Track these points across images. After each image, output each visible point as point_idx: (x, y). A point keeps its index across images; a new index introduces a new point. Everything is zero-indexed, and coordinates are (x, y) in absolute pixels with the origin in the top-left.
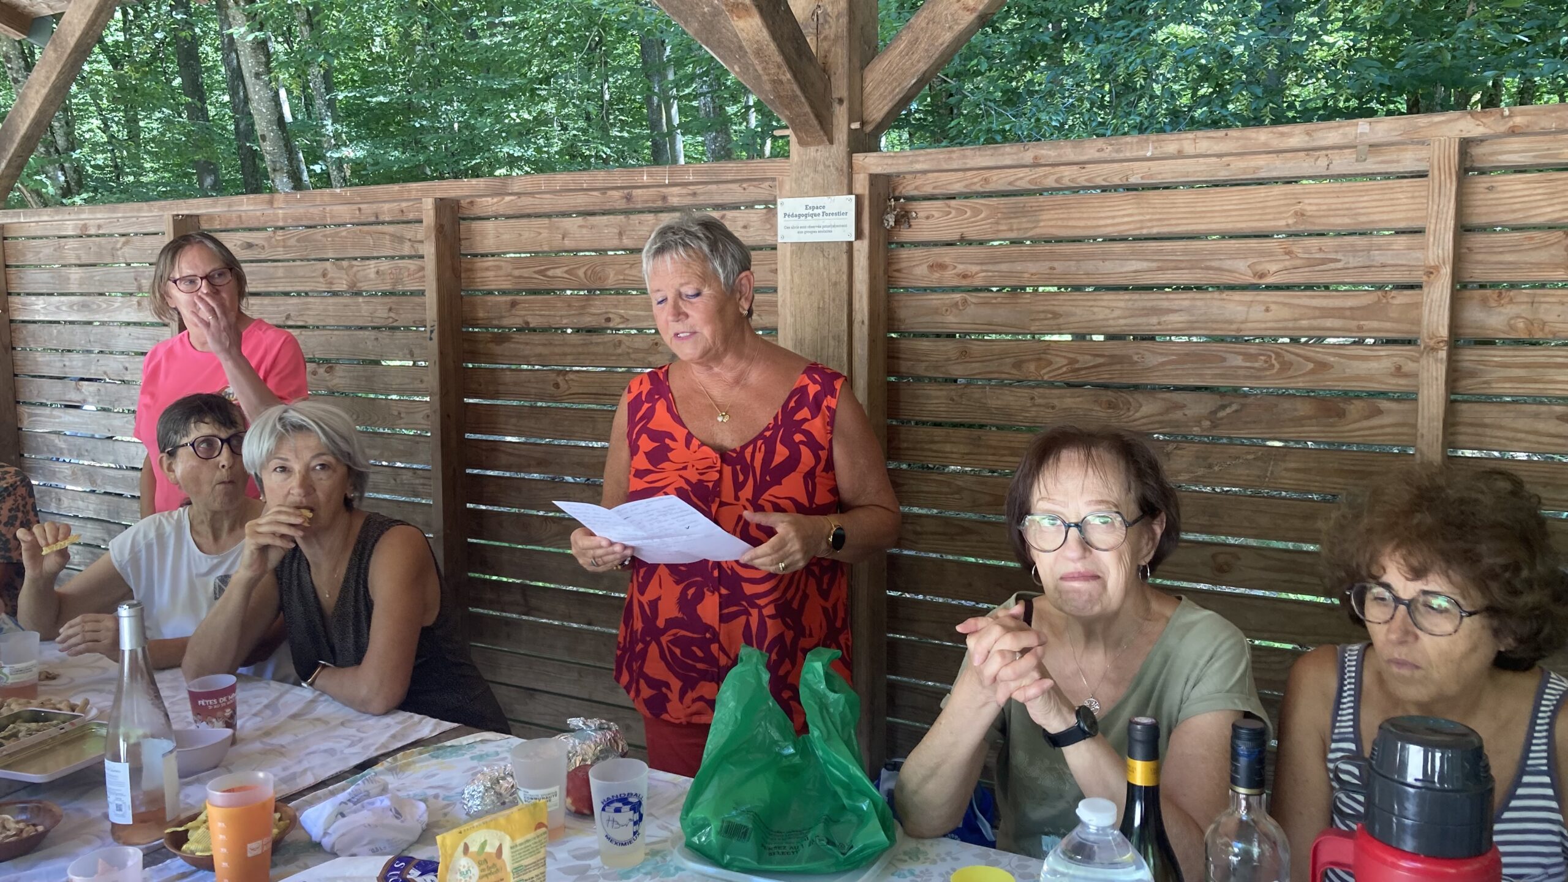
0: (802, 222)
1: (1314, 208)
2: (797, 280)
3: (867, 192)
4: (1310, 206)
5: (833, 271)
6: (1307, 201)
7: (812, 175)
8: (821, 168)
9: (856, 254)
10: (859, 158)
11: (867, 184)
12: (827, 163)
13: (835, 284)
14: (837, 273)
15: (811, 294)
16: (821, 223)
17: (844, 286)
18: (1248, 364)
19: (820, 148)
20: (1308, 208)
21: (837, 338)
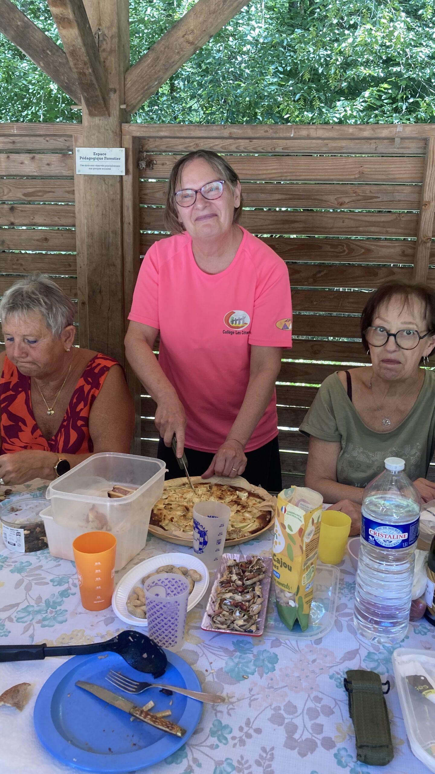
0: (92, 162)
1: (369, 170)
2: (88, 197)
3: (131, 147)
4: (367, 169)
5: (112, 193)
6: (365, 166)
7: (96, 134)
8: (102, 130)
9: (124, 183)
10: (125, 126)
11: (131, 142)
12: (106, 128)
13: (113, 200)
14: (114, 194)
15: (97, 206)
16: (103, 164)
17: (118, 201)
18: (332, 250)
19: (101, 118)
20: (366, 170)
21: (115, 232)
